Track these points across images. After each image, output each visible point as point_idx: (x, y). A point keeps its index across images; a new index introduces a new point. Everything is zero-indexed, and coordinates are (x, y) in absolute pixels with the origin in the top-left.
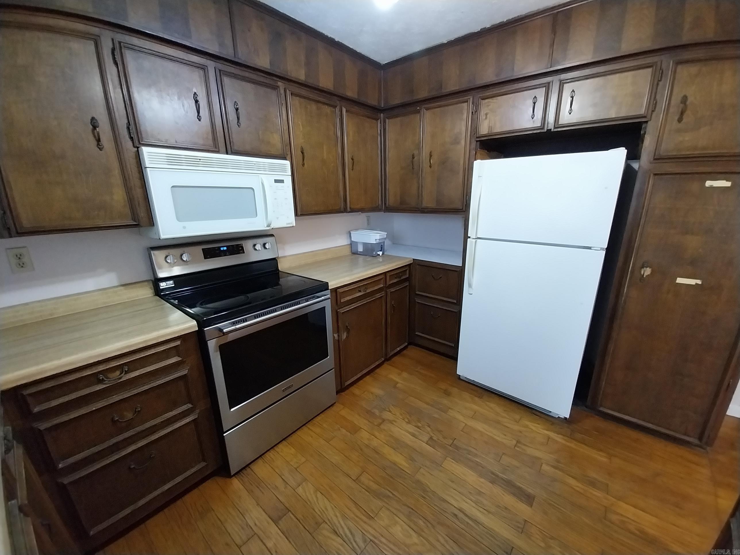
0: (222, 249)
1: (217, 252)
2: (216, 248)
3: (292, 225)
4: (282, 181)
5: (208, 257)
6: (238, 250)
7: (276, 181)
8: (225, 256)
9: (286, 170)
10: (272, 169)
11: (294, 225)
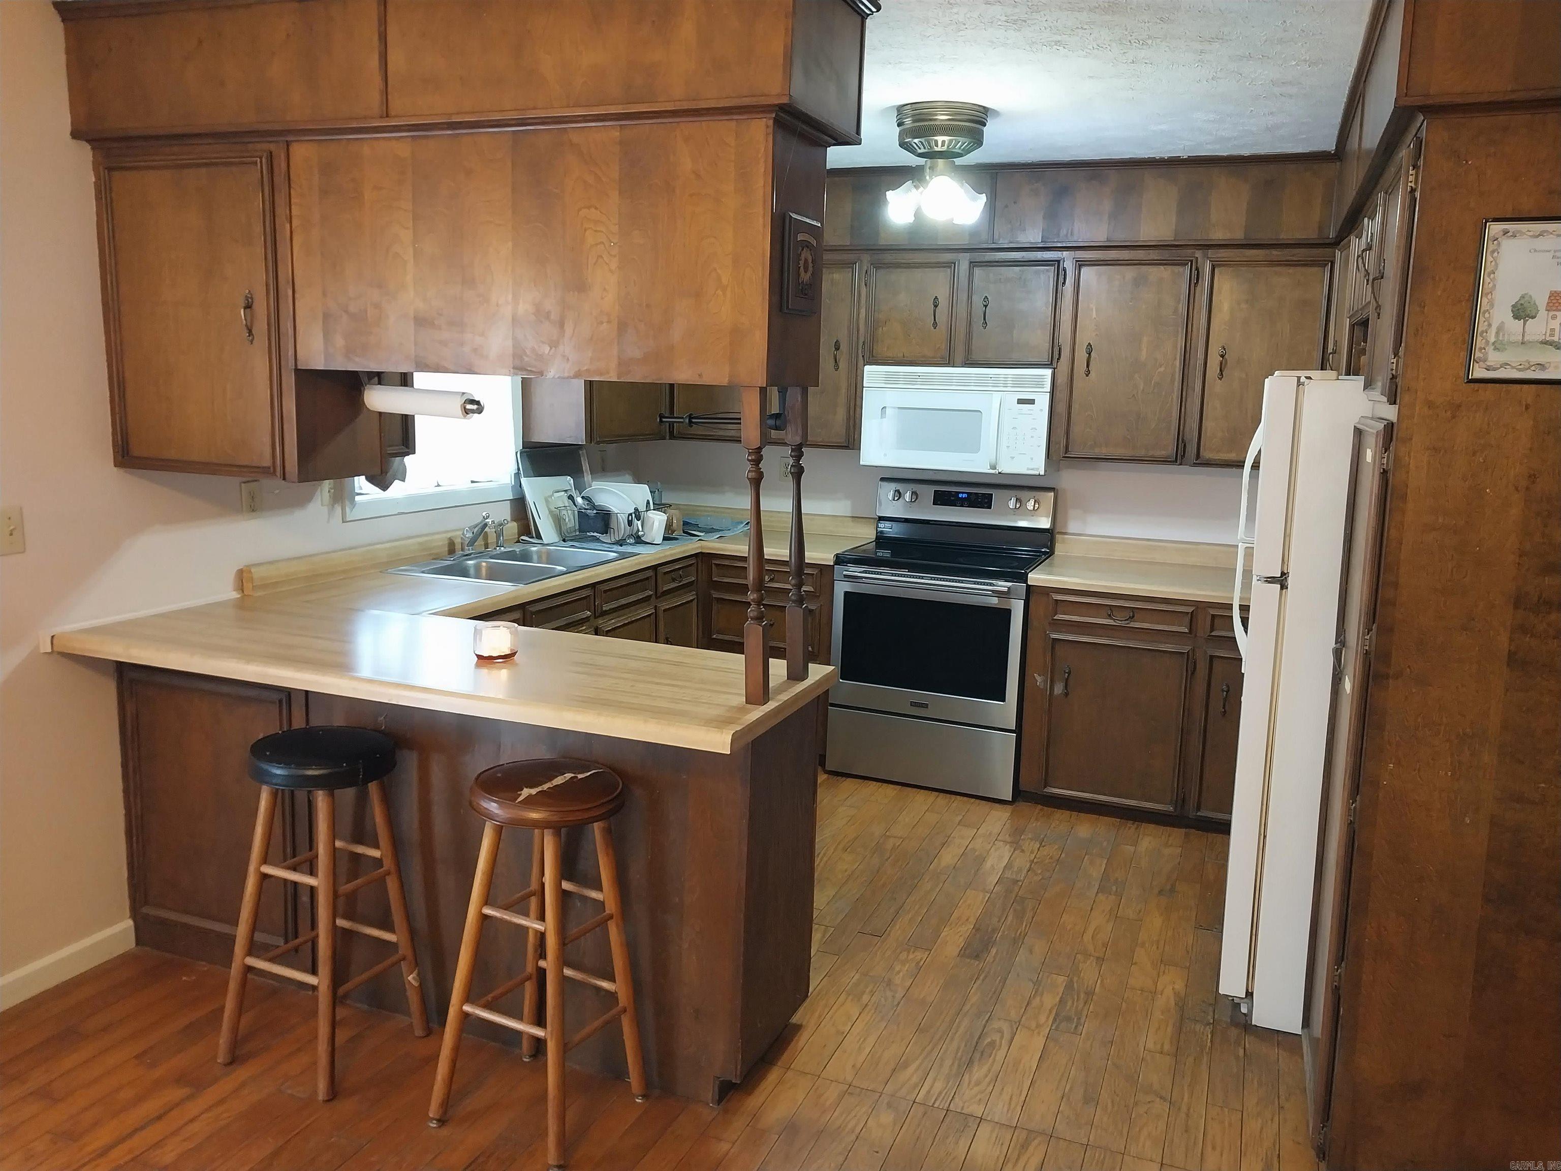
0: (960, 496)
1: (952, 498)
2: (953, 493)
3: (1037, 473)
4: (1032, 402)
5: (939, 502)
6: (983, 502)
7: (1020, 401)
8: (962, 506)
9: (1043, 384)
10: (1019, 383)
11: (1042, 473)
